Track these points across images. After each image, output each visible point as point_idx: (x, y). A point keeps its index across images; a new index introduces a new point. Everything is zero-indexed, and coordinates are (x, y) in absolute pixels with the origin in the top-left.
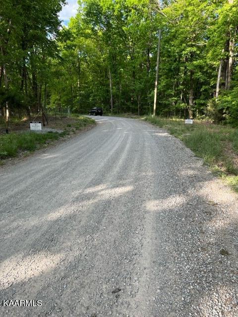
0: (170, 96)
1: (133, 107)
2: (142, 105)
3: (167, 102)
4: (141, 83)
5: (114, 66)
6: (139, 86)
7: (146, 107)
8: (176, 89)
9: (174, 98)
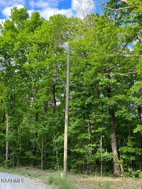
0: (86, 141)
1: (35, 157)
2: (47, 155)
3: (82, 151)
4: (45, 126)
5: (12, 107)
6: (42, 129)
7: (53, 157)
8: (93, 131)
9: (91, 145)
